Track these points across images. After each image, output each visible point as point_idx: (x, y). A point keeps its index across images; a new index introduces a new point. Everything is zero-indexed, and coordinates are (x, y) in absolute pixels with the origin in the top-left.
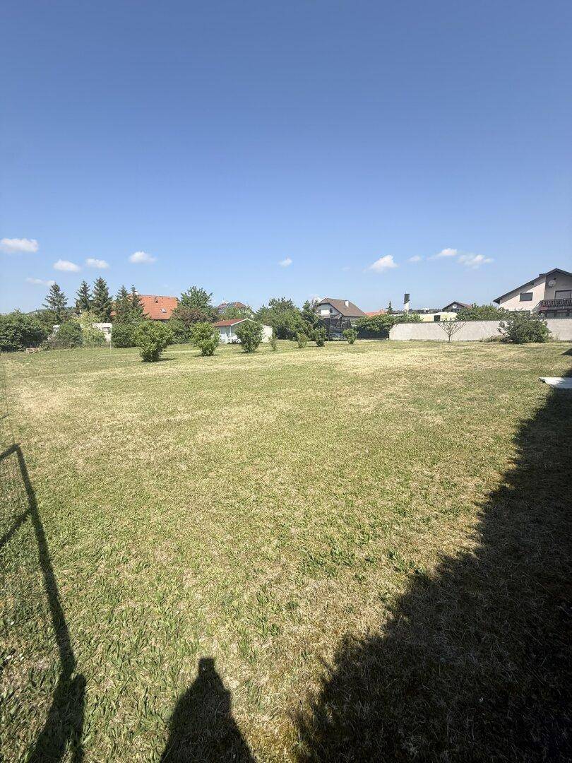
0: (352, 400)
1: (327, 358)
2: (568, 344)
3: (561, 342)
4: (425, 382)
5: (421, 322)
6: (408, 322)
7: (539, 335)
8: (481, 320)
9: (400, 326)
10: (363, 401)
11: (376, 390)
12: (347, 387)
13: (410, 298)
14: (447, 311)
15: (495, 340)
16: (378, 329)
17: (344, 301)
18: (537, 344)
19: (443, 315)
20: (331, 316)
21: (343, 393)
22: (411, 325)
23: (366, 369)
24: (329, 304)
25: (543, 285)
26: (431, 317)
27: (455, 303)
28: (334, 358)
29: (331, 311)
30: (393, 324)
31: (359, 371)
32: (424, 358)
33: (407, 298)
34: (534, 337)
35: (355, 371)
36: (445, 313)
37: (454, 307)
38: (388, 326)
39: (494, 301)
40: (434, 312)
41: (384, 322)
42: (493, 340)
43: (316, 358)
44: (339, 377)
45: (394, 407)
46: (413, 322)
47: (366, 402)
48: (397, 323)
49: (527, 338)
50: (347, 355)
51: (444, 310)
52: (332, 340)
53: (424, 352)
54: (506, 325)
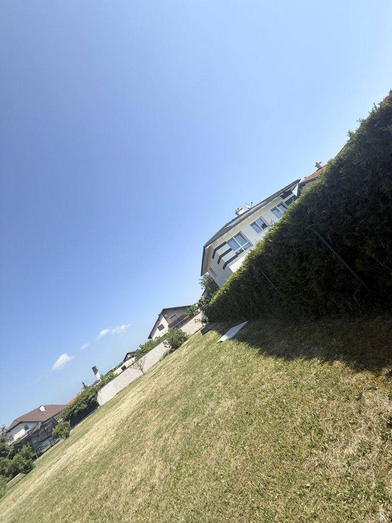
0: (127, 484)
1: (49, 473)
2: (196, 333)
3: (193, 335)
4: (168, 398)
5: (117, 375)
6: (108, 383)
7: (183, 338)
8: (151, 350)
9: (103, 389)
10: (140, 469)
11: (138, 444)
12: (103, 477)
13: (97, 369)
14: (127, 360)
15: (167, 355)
16: (85, 406)
17: (38, 409)
18: (186, 342)
19: (126, 364)
20: (28, 432)
21: (106, 489)
22: (111, 383)
23: (105, 439)
24: (21, 423)
25: (163, 319)
26: (119, 370)
27: (128, 354)
28: (56, 467)
29: (26, 428)
30: (97, 392)
31: (100, 448)
32: (143, 391)
33: (95, 370)
34: (183, 340)
35: (95, 452)
36: (127, 362)
37: (129, 356)
38: (94, 397)
39: (149, 338)
40: (119, 366)
41: (88, 396)
42: (165, 355)
43: (31, 489)
44: (81, 477)
45: (178, 437)
46: (110, 380)
47: (145, 466)
48: (99, 389)
49: (180, 342)
50: (70, 451)
51: (125, 361)
52: (41, 454)
53: (137, 389)
54: (167, 342)
